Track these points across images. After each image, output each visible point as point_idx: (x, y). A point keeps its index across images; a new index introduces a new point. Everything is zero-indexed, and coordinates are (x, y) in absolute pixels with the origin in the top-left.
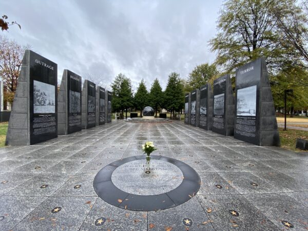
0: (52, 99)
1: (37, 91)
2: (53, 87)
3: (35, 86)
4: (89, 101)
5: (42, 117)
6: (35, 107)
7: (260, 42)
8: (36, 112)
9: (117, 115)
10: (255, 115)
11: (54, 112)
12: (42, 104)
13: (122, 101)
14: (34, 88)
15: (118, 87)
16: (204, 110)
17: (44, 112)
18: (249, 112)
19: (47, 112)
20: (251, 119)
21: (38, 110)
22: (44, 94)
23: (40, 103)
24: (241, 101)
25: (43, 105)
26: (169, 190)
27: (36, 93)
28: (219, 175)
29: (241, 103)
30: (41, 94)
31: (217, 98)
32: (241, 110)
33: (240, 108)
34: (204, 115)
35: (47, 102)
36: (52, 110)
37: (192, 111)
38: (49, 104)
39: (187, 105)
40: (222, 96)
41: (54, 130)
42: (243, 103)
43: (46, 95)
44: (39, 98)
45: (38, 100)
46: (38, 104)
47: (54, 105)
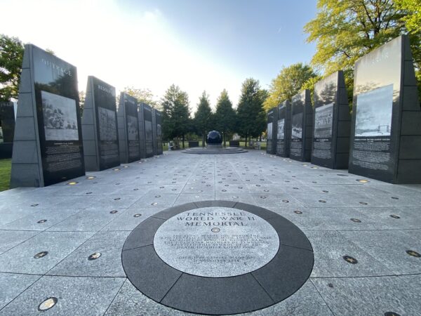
0: (73, 119)
1: (48, 107)
2: (73, 102)
3: (45, 100)
4: (129, 124)
5: (59, 145)
6: (47, 132)
7: (386, 23)
8: (48, 138)
9: (171, 145)
10: (389, 134)
11: (77, 139)
12: (58, 126)
13: (176, 123)
14: (43, 102)
15: (171, 104)
16: (298, 132)
17: (61, 139)
18: (378, 131)
19: (67, 139)
20: (382, 141)
21: (52, 135)
22: (60, 112)
23: (54, 125)
24: (364, 112)
25: (60, 128)
26: (257, 266)
27: (47, 110)
28: (343, 237)
29: (363, 116)
30: (55, 111)
31: (320, 112)
32: (364, 128)
33: (362, 124)
34: (299, 139)
35: (65, 124)
36: (73, 135)
37: (278, 135)
38: (69, 127)
39: (270, 126)
40: (330, 107)
41: (79, 165)
42: (368, 117)
43: (62, 114)
44: (51, 117)
45: (51, 121)
46: (51, 127)
47: (77, 128)
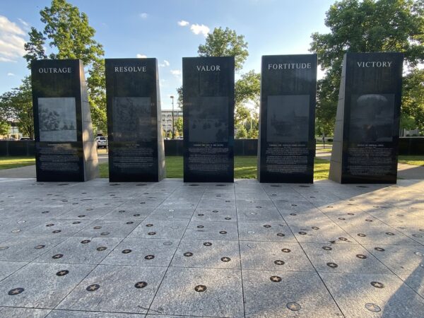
0: (71, 119)
1: (44, 111)
2: (72, 100)
3: (41, 105)
5: (52, 146)
6: (42, 134)
8: (42, 139)
11: (75, 140)
12: (52, 128)
14: (39, 108)
21: (47, 137)
22: (56, 114)
23: (49, 128)
25: (55, 130)
27: (43, 114)
30: (51, 114)
35: (61, 125)
38: (65, 128)
43: (58, 115)
44: (46, 120)
45: (46, 124)
46: (46, 129)
47: (76, 128)
